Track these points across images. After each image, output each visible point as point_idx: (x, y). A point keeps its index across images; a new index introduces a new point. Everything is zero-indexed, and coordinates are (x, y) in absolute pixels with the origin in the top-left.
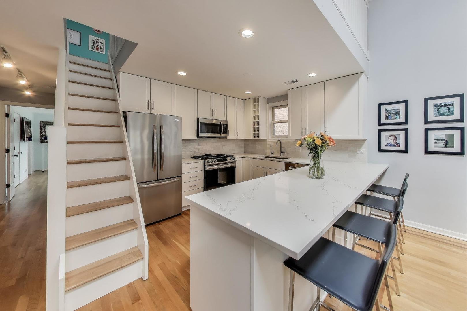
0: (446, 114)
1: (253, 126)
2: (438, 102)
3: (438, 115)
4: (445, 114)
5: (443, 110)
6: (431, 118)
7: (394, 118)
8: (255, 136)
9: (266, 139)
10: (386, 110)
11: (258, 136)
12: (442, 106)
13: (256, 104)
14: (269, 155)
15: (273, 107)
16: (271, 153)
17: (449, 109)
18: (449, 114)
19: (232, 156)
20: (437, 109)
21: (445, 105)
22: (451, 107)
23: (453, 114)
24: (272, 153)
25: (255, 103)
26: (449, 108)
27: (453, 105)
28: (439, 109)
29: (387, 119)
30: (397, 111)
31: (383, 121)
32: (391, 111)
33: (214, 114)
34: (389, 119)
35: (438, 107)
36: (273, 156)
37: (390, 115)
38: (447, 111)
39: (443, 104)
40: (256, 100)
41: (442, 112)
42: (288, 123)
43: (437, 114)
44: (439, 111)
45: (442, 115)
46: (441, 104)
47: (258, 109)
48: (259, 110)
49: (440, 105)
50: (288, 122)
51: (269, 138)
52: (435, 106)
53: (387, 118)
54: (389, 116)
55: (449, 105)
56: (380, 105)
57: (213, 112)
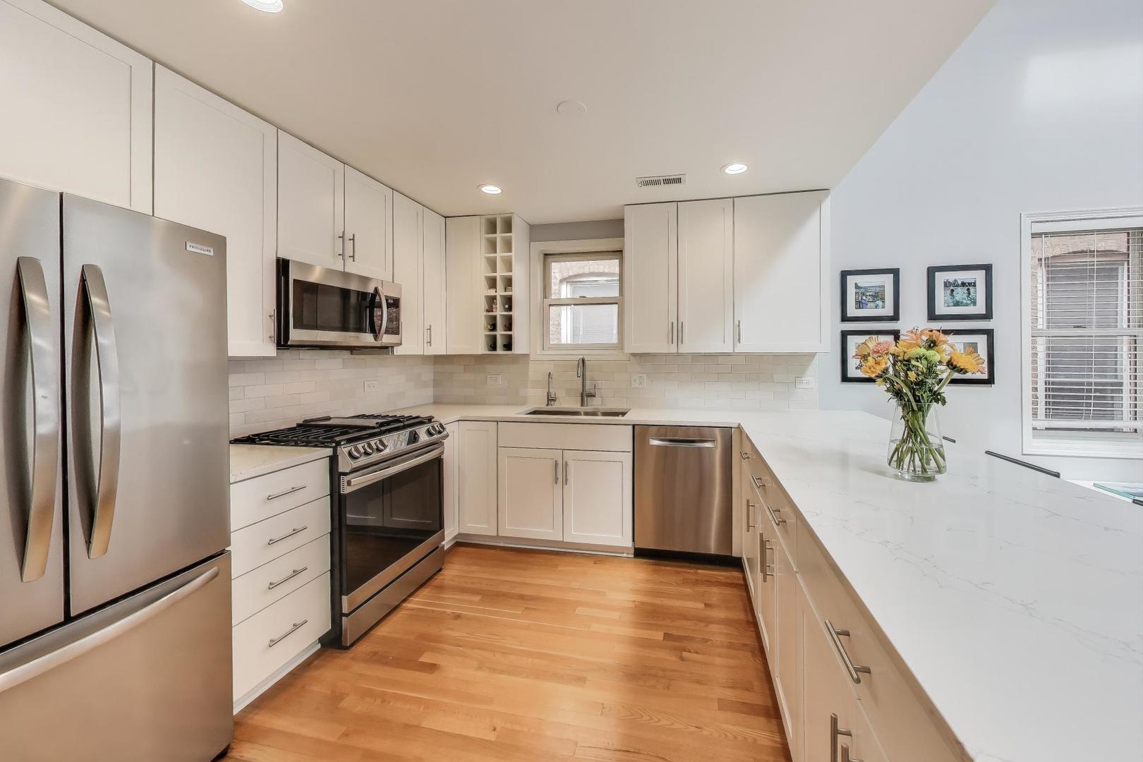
0: (965, 302)
1: (487, 311)
2: (951, 276)
3: (952, 304)
4: (962, 303)
5: (960, 294)
6: (941, 309)
7: (872, 305)
8: (493, 347)
9: (527, 355)
10: (857, 287)
11: (508, 346)
12: (958, 286)
13: (499, 236)
14: (542, 405)
15: (546, 255)
16: (548, 400)
17: (969, 294)
18: (969, 302)
19: (430, 420)
20: (949, 292)
21: (963, 284)
22: (972, 289)
23: (974, 303)
24: (550, 400)
25: (495, 232)
26: (968, 289)
27: (974, 285)
28: (952, 291)
29: (860, 308)
30: (878, 289)
31: (852, 311)
32: (866, 288)
33: (349, 252)
34: (863, 308)
35: (952, 288)
36: (556, 406)
37: (864, 298)
38: (966, 295)
39: (960, 283)
40: (499, 225)
41: (957, 298)
42: (617, 305)
43: (951, 301)
44: (953, 296)
45: (957, 304)
46: (956, 281)
47: (510, 254)
48: (511, 257)
49: (955, 284)
50: (617, 303)
51: (537, 353)
52: (947, 284)
53: (860, 304)
54: (863, 301)
55: (970, 284)
56: (844, 275)
57: (346, 243)
